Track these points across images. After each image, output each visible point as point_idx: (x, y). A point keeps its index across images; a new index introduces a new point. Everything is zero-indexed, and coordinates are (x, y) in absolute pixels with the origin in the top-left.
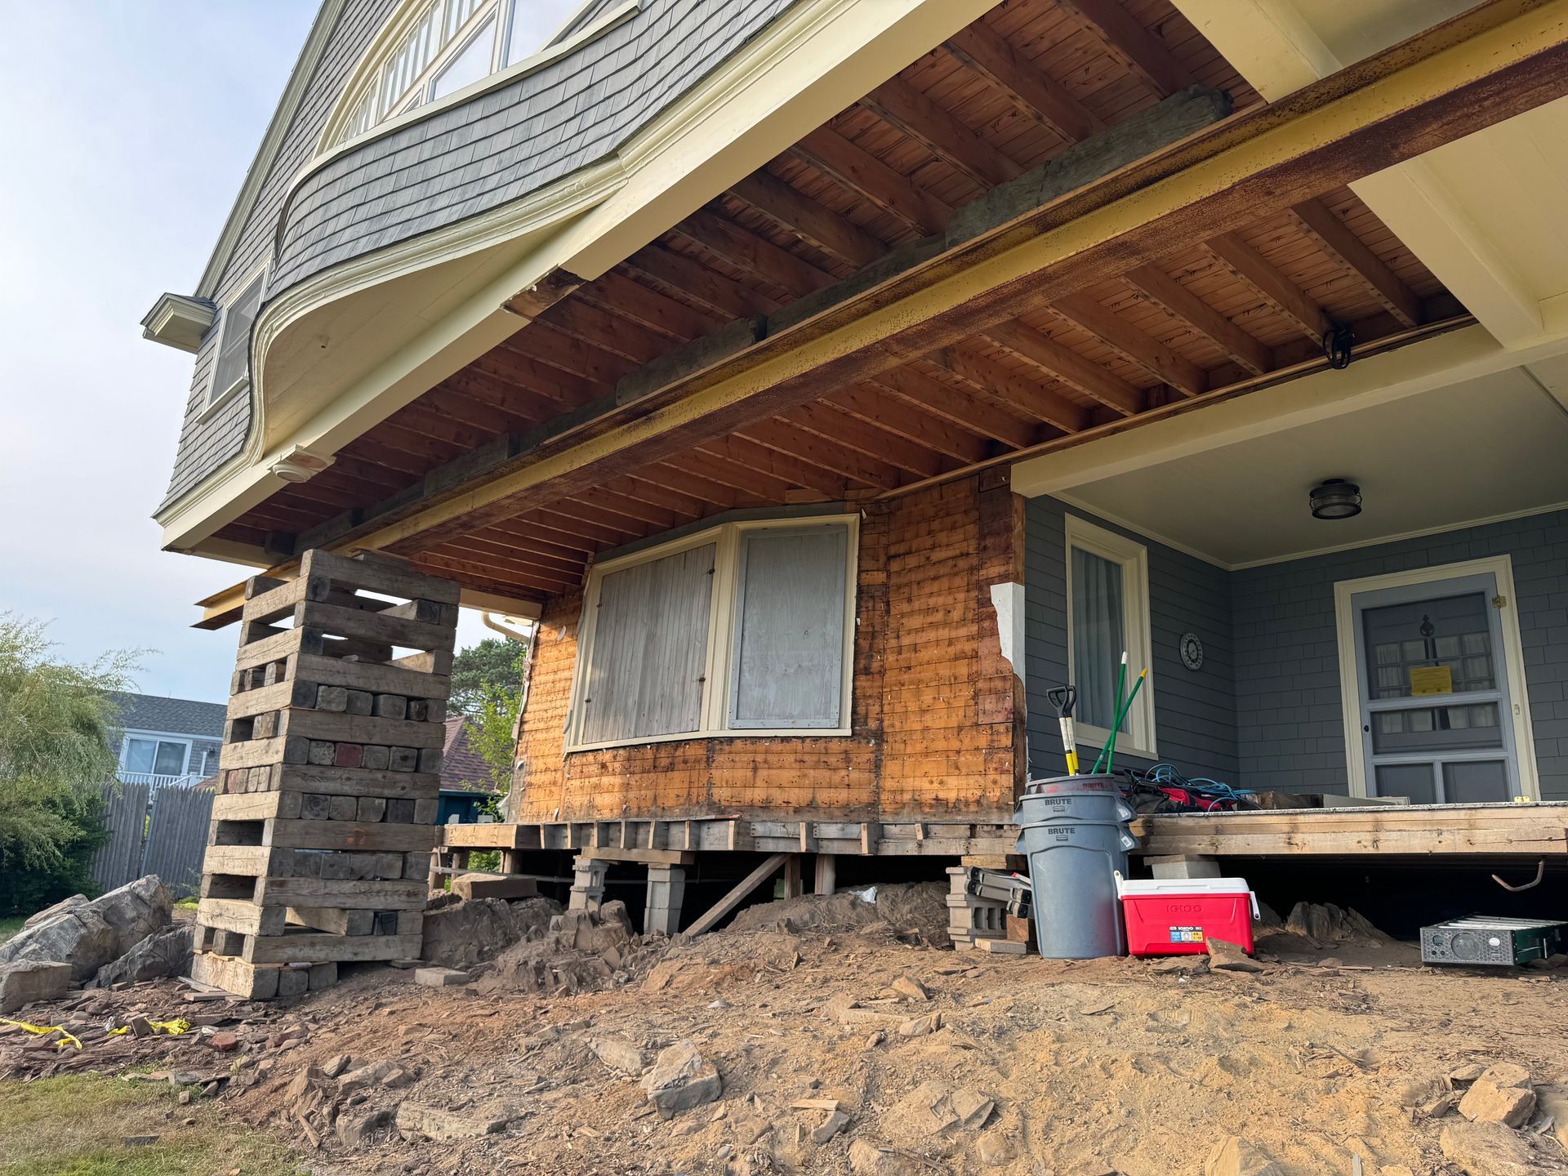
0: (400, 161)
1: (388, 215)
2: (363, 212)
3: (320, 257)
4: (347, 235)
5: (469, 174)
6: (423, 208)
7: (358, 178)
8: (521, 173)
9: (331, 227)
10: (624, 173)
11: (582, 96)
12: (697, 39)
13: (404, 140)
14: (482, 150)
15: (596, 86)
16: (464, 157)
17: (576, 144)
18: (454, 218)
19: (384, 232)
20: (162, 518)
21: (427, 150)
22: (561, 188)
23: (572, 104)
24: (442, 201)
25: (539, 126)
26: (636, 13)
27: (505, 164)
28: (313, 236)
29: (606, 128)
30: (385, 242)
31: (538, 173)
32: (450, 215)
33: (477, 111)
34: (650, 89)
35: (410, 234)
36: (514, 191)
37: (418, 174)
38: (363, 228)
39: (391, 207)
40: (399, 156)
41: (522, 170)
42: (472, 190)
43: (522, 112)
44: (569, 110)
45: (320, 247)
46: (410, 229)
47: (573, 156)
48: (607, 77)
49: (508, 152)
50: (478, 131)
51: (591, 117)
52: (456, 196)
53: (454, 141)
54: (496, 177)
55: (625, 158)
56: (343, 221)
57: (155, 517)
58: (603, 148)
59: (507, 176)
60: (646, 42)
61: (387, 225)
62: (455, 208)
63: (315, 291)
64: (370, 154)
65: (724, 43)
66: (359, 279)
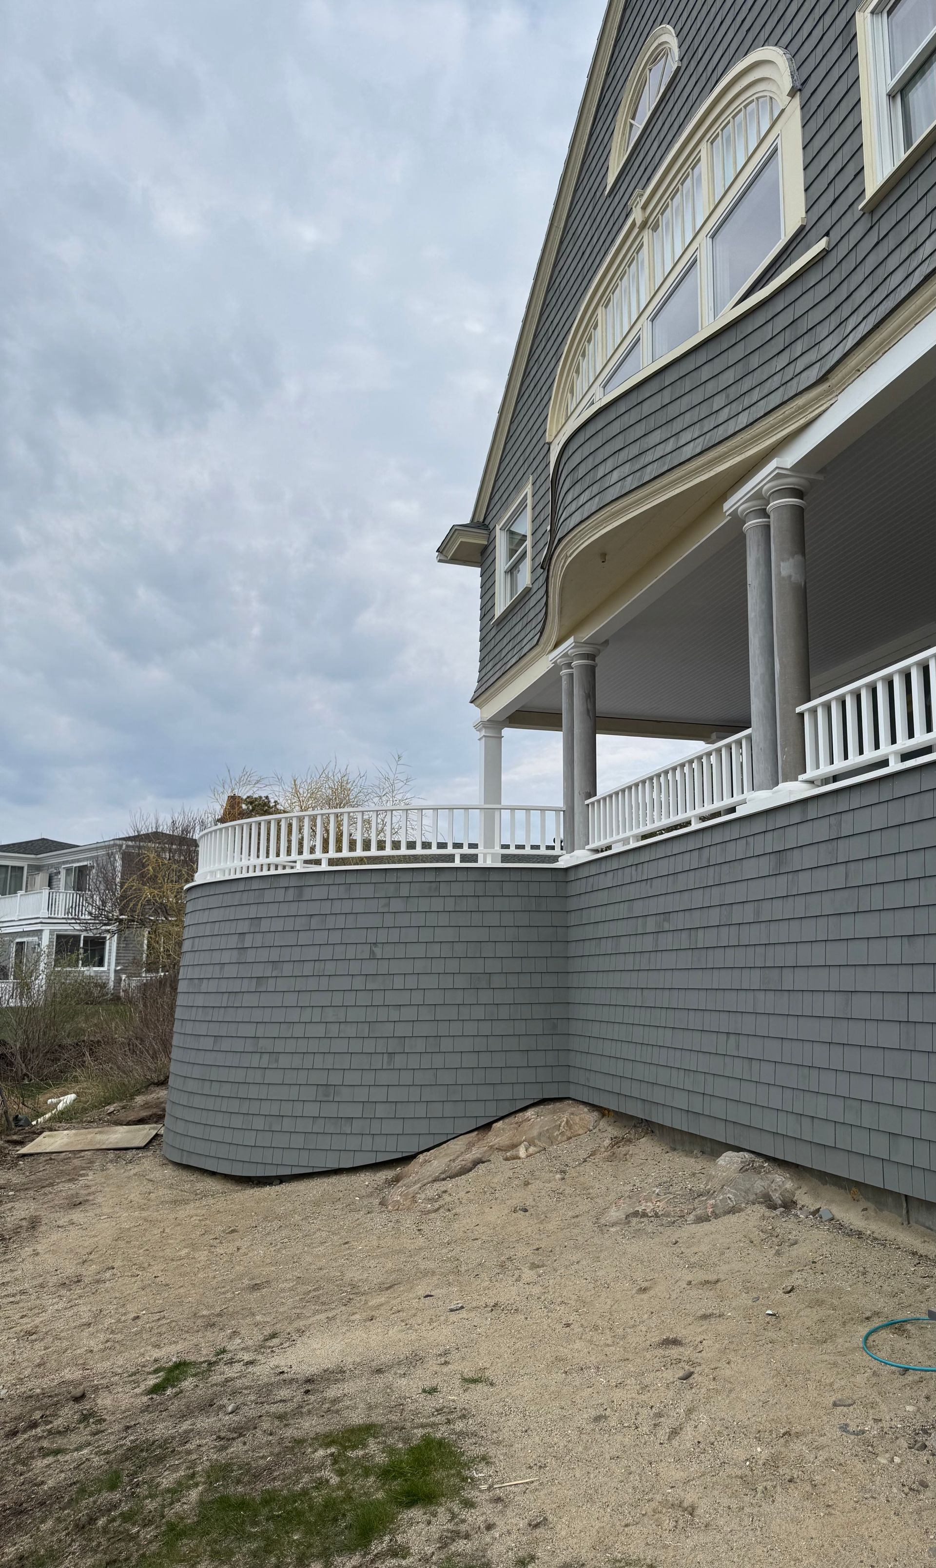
0: (647, 408)
1: (644, 455)
2: (623, 456)
3: (598, 497)
4: (615, 476)
5: (704, 410)
6: (670, 446)
7: (616, 427)
8: (747, 403)
9: (601, 471)
10: (833, 392)
11: (788, 331)
12: (881, 273)
13: (646, 391)
14: (711, 388)
15: (799, 321)
16: (697, 396)
17: (789, 373)
18: (698, 450)
19: (644, 470)
20: (478, 701)
21: (666, 396)
22: (783, 411)
23: (780, 338)
24: (686, 437)
25: (755, 361)
26: (825, 253)
27: (732, 398)
28: (588, 481)
29: (812, 356)
30: (647, 479)
31: (762, 402)
32: (694, 448)
33: (702, 357)
34: (847, 319)
35: (665, 469)
36: (743, 420)
37: (661, 418)
38: (626, 469)
39: (646, 447)
40: (645, 404)
41: (747, 401)
42: (708, 424)
43: (738, 352)
44: (779, 344)
45: (595, 489)
46: (664, 464)
47: (789, 384)
48: (808, 311)
49: (733, 387)
50: (706, 373)
51: (798, 348)
52: (696, 431)
53: (688, 384)
54: (726, 410)
55: (834, 380)
56: (610, 464)
57: (471, 702)
58: (813, 375)
59: (735, 407)
60: (836, 278)
61: (646, 463)
62: (697, 441)
63: (598, 524)
64: (622, 407)
65: (907, 277)
66: (630, 509)
